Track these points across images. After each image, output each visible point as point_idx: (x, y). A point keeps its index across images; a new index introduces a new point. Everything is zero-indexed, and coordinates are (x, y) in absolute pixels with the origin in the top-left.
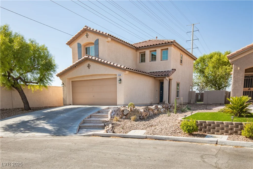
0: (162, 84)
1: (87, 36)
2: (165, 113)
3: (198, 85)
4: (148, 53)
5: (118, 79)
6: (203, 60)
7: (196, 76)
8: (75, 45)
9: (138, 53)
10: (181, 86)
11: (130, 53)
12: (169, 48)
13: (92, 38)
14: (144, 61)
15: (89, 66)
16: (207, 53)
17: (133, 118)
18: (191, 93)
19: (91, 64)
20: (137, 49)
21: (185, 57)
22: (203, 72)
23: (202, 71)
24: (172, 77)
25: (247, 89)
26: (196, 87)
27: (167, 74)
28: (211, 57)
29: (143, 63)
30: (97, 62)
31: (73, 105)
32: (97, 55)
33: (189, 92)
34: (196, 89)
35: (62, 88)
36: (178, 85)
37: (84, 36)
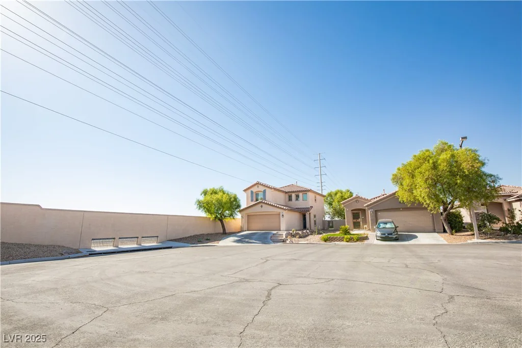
0: (304, 216)
1: (258, 187)
2: (311, 234)
3: (329, 214)
4: (294, 196)
5: (281, 215)
6: (330, 195)
7: (327, 208)
8: (249, 191)
9: (287, 194)
10: (317, 217)
11: (282, 195)
12: (308, 193)
13: (261, 188)
14: (291, 200)
15: (262, 206)
16: (334, 190)
17: (297, 236)
18: (324, 222)
19: (263, 205)
20: (286, 193)
21: (318, 197)
22: (332, 205)
23: (330, 204)
24: (311, 211)
25: (355, 220)
26: (328, 216)
27: (308, 210)
28: (336, 194)
29: (290, 202)
30: (266, 204)
31: (248, 231)
32: (265, 199)
33: (323, 221)
34: (327, 218)
35: (241, 220)
36: (315, 216)
37: (256, 186)
